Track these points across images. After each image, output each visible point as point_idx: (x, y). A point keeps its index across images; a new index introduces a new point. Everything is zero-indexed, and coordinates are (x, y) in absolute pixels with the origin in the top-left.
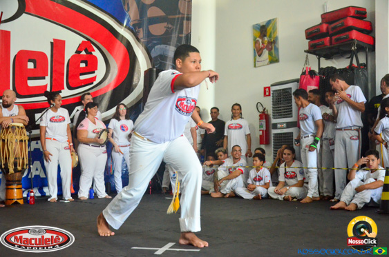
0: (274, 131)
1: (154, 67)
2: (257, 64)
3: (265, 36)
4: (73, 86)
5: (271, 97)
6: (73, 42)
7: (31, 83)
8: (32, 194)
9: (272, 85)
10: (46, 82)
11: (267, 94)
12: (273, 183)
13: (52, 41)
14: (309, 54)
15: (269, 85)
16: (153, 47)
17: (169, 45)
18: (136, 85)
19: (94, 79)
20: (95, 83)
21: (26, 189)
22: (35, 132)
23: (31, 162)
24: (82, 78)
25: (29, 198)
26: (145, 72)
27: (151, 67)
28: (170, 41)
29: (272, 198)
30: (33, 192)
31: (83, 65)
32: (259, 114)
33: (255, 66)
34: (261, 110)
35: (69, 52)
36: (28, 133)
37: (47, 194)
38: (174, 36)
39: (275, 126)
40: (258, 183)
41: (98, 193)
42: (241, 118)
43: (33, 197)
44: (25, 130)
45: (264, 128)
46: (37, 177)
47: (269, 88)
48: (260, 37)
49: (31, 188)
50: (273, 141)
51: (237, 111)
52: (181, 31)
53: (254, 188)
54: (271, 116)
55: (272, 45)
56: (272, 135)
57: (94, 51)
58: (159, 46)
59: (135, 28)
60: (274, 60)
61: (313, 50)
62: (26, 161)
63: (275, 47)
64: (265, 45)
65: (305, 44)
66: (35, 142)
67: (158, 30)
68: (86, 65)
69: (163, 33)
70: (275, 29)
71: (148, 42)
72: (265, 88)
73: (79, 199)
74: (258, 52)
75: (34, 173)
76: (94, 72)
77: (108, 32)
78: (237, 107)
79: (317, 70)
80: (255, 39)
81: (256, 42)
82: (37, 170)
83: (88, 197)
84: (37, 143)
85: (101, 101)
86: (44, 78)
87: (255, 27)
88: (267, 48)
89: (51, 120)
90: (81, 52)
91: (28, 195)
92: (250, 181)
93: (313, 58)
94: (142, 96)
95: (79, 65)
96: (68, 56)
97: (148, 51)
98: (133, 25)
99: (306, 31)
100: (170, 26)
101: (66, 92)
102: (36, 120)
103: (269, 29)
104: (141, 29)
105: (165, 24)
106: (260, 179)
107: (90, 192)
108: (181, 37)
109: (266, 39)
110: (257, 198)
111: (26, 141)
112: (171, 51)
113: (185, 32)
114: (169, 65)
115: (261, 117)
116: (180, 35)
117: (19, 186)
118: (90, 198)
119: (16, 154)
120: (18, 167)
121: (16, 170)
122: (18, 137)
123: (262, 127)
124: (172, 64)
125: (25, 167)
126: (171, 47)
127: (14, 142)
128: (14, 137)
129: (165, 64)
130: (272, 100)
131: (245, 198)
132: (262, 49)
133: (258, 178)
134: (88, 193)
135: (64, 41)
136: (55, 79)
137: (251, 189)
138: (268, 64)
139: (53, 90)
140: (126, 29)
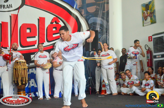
0: (155, 60)
1: (90, 29)
2: (145, 25)
5: (152, 42)
6: (49, 18)
7: (29, 40)
8: (31, 96)
9: (153, 35)
11: (150, 40)
13: (39, 18)
16: (89, 19)
17: (98, 17)
22: (31, 64)
28: (98, 15)
30: (31, 95)
31: (54, 29)
32: (146, 51)
33: (143, 26)
34: (147, 48)
35: (47, 23)
36: (28, 65)
37: (38, 96)
38: (100, 13)
39: (155, 57)
40: (147, 87)
44: (26, 63)
46: (33, 87)
47: (151, 37)
48: (145, 10)
49: (30, 93)
50: (154, 65)
52: (104, 10)
53: (145, 90)
54: (153, 52)
55: (152, 14)
56: (154, 62)
57: (60, 22)
58: (92, 18)
60: (153, 22)
62: (27, 79)
63: (154, 15)
64: (148, 14)
66: (31, 69)
68: (56, 30)
69: (94, 11)
70: (153, 6)
71: (87, 16)
72: (149, 37)
73: (54, 98)
74: (145, 18)
75: (31, 85)
77: (66, 12)
80: (143, 11)
81: (143, 13)
82: (33, 83)
83: (59, 97)
84: (32, 70)
86: (35, 37)
87: (143, 5)
88: (149, 16)
89: (39, 57)
90: (53, 23)
92: (143, 86)
95: (52, 29)
96: (46, 26)
97: (87, 21)
98: (79, 8)
100: (98, 7)
101: (46, 44)
104: (83, 10)
105: (95, 6)
106: (148, 85)
107: (60, 94)
108: (104, 13)
109: (149, 11)
111: (27, 69)
112: (99, 20)
113: (106, 10)
114: (98, 27)
115: (147, 53)
116: (103, 12)
117: (24, 92)
118: (60, 97)
119: (22, 76)
120: (23, 82)
121: (22, 84)
122: (23, 67)
123: (148, 58)
124: (99, 27)
125: (27, 82)
126: (99, 18)
127: (21, 69)
128: (21, 67)
129: (96, 27)
130: (153, 43)
131: (140, 95)
132: (147, 16)
133: (147, 84)
134: (59, 95)
135: (45, 18)
136: (40, 37)
137: (143, 91)
138: (150, 24)
139: (39, 43)
140: (75, 10)
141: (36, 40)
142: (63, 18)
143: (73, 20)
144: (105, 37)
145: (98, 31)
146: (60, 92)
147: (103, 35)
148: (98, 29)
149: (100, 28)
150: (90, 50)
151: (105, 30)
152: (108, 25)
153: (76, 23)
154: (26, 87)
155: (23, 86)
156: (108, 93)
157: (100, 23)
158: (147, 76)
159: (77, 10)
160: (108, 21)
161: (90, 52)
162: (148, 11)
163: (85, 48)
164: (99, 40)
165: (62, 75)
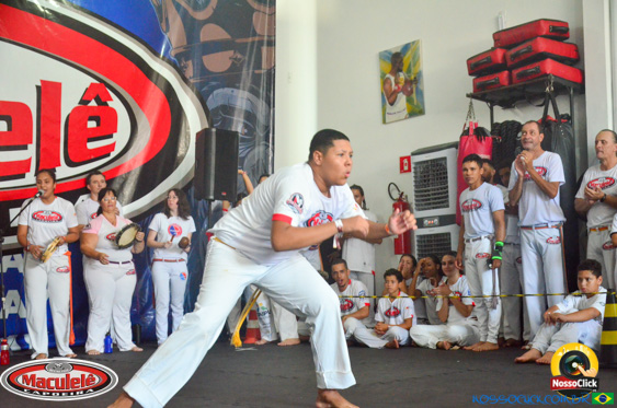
0: (419, 232)
1: (211, 125)
2: (388, 118)
3: (401, 71)
4: (76, 160)
5: (412, 174)
6: (74, 85)
8: (5, 347)
9: (413, 154)
10: (29, 153)
11: (406, 168)
12: (418, 319)
13: (40, 84)
14: (474, 100)
15: (409, 154)
16: (210, 91)
17: (238, 88)
18: (182, 158)
19: (112, 147)
20: (113, 154)
22: (9, 241)
23: (2, 292)
24: (91, 146)
26: (197, 134)
27: (207, 126)
28: (239, 83)
29: (417, 346)
30: (6, 343)
31: (92, 124)
32: (393, 202)
33: (384, 122)
34: (396, 195)
35: (69, 103)
38: (246, 75)
39: (421, 223)
40: (392, 321)
41: (120, 343)
42: (364, 209)
43: (7, 352)
47: (408, 158)
48: (392, 73)
49: (3, 337)
50: (416, 248)
52: (258, 65)
53: (387, 329)
54: (413, 206)
55: (412, 86)
56: (416, 239)
57: (111, 100)
58: (221, 90)
59: (180, 62)
60: (416, 111)
61: (480, 93)
63: (417, 88)
64: (401, 85)
65: (468, 83)
66: (10, 257)
67: (218, 62)
68: (98, 125)
69: (226, 68)
70: (416, 59)
71: (202, 85)
72: (402, 159)
73: (87, 354)
74: (389, 97)
75: (9, 310)
76: (111, 136)
77: (133, 67)
78: (355, 192)
79: (488, 127)
81: (385, 81)
82: (13, 305)
83: (102, 351)
84: (13, 259)
85: (123, 185)
86: (25, 148)
87: (383, 56)
88: (404, 90)
90: (89, 102)
92: (379, 317)
93: (481, 106)
94: (193, 175)
95: (86, 124)
96: (66, 111)
97: (202, 99)
98: (176, 56)
99: (468, 61)
100: (239, 56)
101: (63, 171)
102: (11, 219)
103: (407, 59)
104: (190, 63)
105: (231, 53)
106: (397, 313)
107: (106, 341)
108: (260, 75)
109: (402, 76)
110: (392, 346)
112: (241, 98)
113: (264, 65)
114: (238, 122)
116: (257, 72)
118: (106, 352)
124: (242, 120)
126: (241, 91)
129: (231, 121)
130: (413, 179)
131: (370, 346)
132: (395, 93)
133: (392, 310)
134: (102, 343)
135: (60, 84)
136: (45, 149)
137: (380, 332)
138: (406, 118)
139: (41, 167)
140: (165, 63)
141: (29, 160)
142: (124, 88)
143: (155, 96)
144: (262, 155)
145: (237, 132)
146: (108, 335)
147: (254, 146)
148: (237, 127)
149: (246, 126)
150: (212, 197)
151: (260, 133)
152: (270, 117)
153: (167, 104)
156: (267, 338)
157: (244, 107)
158: (393, 284)
159: (170, 62)
160: (270, 102)
161: (210, 204)
162: (401, 74)
163: (193, 189)
164: (242, 164)
165: (116, 279)
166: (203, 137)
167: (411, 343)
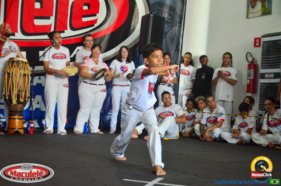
0: (262, 81)
1: (151, 13)
4: (76, 27)
5: (261, 48)
7: (37, 22)
8: (32, 125)
9: (263, 37)
10: (51, 21)
11: (257, 44)
15: (260, 37)
18: (133, 30)
19: (95, 21)
20: (96, 25)
21: (27, 120)
22: (38, 68)
23: (33, 96)
24: (85, 20)
25: (29, 129)
26: (143, 17)
27: (148, 13)
30: (33, 123)
31: (85, 8)
32: (248, 63)
33: (247, 17)
34: (250, 59)
36: (30, 69)
39: (263, 76)
40: (243, 130)
42: (231, 66)
43: (33, 127)
44: (28, 65)
45: (252, 77)
46: (38, 110)
47: (260, 39)
49: (31, 120)
50: (259, 90)
51: (227, 59)
54: (260, 66)
56: (259, 85)
60: (266, 12)
62: (28, 95)
66: (38, 77)
68: (89, 8)
72: (256, 39)
73: (74, 133)
74: (252, 3)
75: (35, 106)
76: (95, 15)
78: (228, 56)
82: (38, 103)
84: (40, 79)
85: (101, 42)
86: (49, 18)
89: (53, 57)
91: (28, 126)
95: (82, 7)
102: (40, 56)
106: (246, 125)
107: (85, 127)
110: (242, 143)
111: (29, 75)
114: (166, 12)
115: (250, 67)
117: (21, 117)
119: (20, 88)
120: (20, 99)
121: (18, 102)
122: (22, 72)
123: (250, 76)
124: (168, 11)
125: (27, 99)
127: (18, 75)
128: (18, 71)
129: (162, 11)
130: (261, 51)
131: (229, 142)
132: (255, 1)
133: (243, 124)
134: (83, 128)
136: (59, 20)
138: (260, 16)
139: (56, 29)
141: (51, 25)
144: (177, 32)
145: (164, 18)
147: (173, 26)
148: (165, 15)
149: (169, 14)
151: (177, 19)
154: (25, 108)
155: (20, 106)
157: (169, 4)
160: (184, 2)
163: (138, 47)
164: (166, 36)
165: (95, 94)
166: (145, 19)
167: (251, 143)
